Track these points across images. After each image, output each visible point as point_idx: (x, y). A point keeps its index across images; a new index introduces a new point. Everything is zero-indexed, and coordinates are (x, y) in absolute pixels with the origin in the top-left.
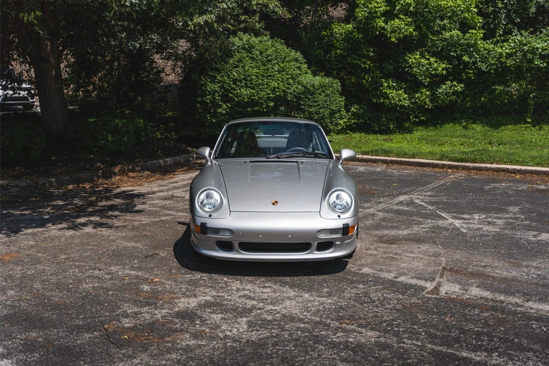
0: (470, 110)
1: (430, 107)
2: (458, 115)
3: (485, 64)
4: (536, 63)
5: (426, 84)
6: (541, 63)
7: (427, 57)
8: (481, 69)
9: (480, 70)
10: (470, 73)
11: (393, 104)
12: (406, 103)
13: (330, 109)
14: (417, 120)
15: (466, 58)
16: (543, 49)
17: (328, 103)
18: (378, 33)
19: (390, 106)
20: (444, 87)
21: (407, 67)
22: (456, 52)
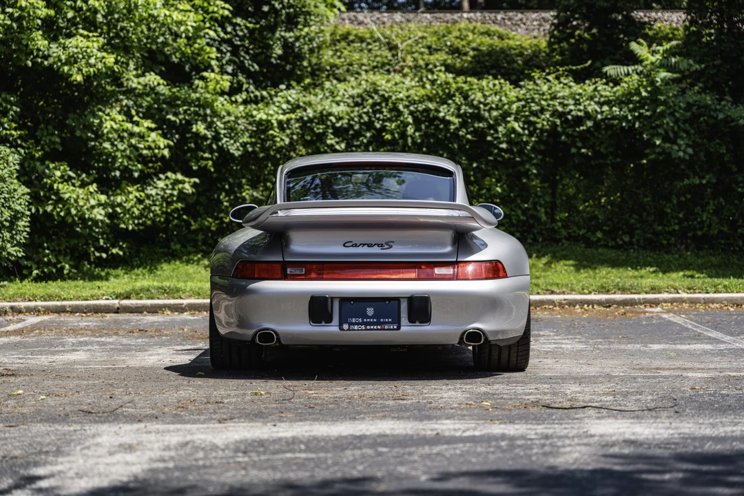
0: (200, 237)
1: (130, 228)
2: (178, 246)
3: (235, 142)
4: (329, 142)
5: (136, 175)
6: (337, 143)
7: (136, 118)
8: (228, 150)
9: (223, 152)
10: (207, 159)
11: (76, 215)
12: (99, 214)
13: (9, 208)
14: (104, 255)
15: (200, 128)
16: (339, 119)
17: (7, 196)
18: (30, 63)
19: (70, 220)
20: (161, 184)
21: (92, 140)
22: (176, 114)
